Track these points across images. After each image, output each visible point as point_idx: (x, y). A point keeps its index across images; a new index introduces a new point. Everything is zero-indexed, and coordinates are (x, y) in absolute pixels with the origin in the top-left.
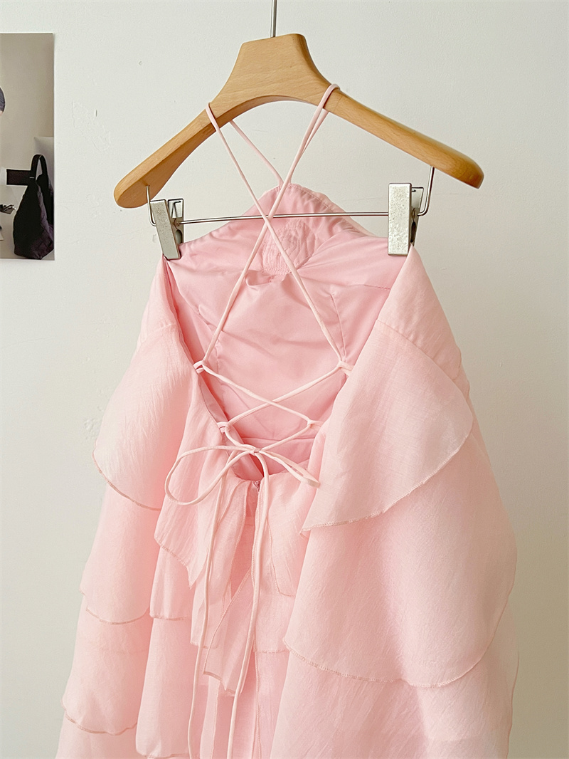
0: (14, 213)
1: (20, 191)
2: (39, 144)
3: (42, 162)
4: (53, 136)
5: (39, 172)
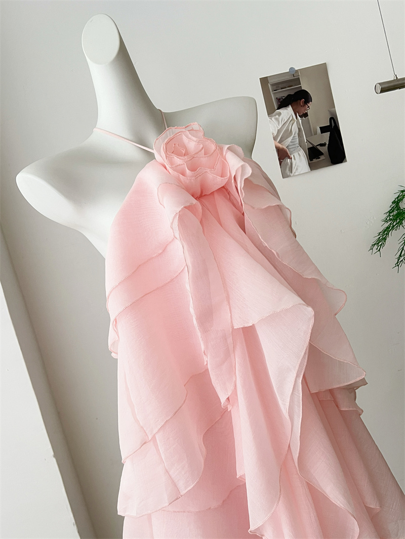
0: (327, 145)
1: (327, 135)
2: (330, 112)
3: (334, 120)
4: (335, 107)
5: (333, 125)
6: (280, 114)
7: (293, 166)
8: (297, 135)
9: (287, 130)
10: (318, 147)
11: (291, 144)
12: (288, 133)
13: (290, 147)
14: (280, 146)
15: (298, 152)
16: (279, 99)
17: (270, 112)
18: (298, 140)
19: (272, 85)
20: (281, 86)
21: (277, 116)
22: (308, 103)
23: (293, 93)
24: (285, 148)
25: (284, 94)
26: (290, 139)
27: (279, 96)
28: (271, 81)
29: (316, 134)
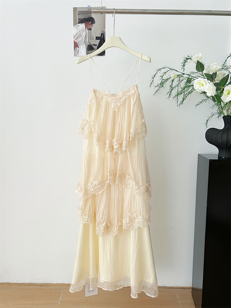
0: (97, 46)
1: (98, 41)
2: (102, 30)
3: (103, 35)
4: (105, 29)
5: (102, 37)
6: (78, 26)
7: (79, 51)
8: (84, 37)
9: (80, 34)
10: (93, 46)
11: (80, 41)
12: (80, 36)
13: (80, 42)
14: (76, 41)
15: (82, 45)
16: (80, 19)
17: (75, 24)
18: (84, 40)
19: (78, 12)
20: (82, 13)
21: (77, 27)
22: (93, 24)
23: (87, 18)
24: (77, 42)
25: (82, 17)
26: (80, 39)
27: (80, 17)
28: (78, 10)
29: (93, 39)
